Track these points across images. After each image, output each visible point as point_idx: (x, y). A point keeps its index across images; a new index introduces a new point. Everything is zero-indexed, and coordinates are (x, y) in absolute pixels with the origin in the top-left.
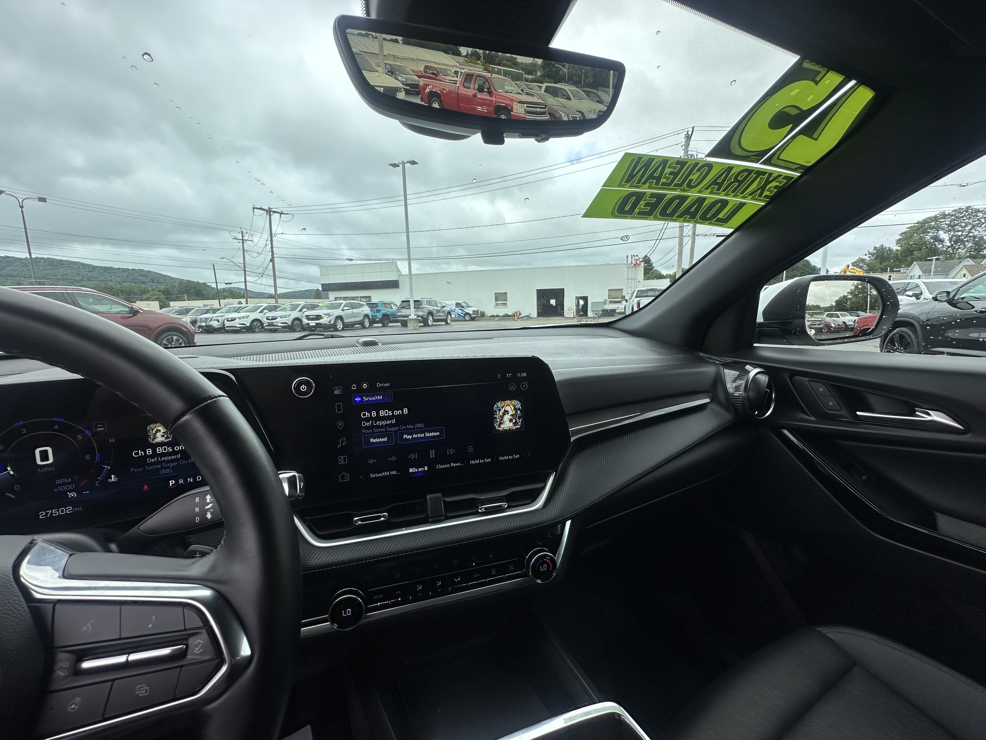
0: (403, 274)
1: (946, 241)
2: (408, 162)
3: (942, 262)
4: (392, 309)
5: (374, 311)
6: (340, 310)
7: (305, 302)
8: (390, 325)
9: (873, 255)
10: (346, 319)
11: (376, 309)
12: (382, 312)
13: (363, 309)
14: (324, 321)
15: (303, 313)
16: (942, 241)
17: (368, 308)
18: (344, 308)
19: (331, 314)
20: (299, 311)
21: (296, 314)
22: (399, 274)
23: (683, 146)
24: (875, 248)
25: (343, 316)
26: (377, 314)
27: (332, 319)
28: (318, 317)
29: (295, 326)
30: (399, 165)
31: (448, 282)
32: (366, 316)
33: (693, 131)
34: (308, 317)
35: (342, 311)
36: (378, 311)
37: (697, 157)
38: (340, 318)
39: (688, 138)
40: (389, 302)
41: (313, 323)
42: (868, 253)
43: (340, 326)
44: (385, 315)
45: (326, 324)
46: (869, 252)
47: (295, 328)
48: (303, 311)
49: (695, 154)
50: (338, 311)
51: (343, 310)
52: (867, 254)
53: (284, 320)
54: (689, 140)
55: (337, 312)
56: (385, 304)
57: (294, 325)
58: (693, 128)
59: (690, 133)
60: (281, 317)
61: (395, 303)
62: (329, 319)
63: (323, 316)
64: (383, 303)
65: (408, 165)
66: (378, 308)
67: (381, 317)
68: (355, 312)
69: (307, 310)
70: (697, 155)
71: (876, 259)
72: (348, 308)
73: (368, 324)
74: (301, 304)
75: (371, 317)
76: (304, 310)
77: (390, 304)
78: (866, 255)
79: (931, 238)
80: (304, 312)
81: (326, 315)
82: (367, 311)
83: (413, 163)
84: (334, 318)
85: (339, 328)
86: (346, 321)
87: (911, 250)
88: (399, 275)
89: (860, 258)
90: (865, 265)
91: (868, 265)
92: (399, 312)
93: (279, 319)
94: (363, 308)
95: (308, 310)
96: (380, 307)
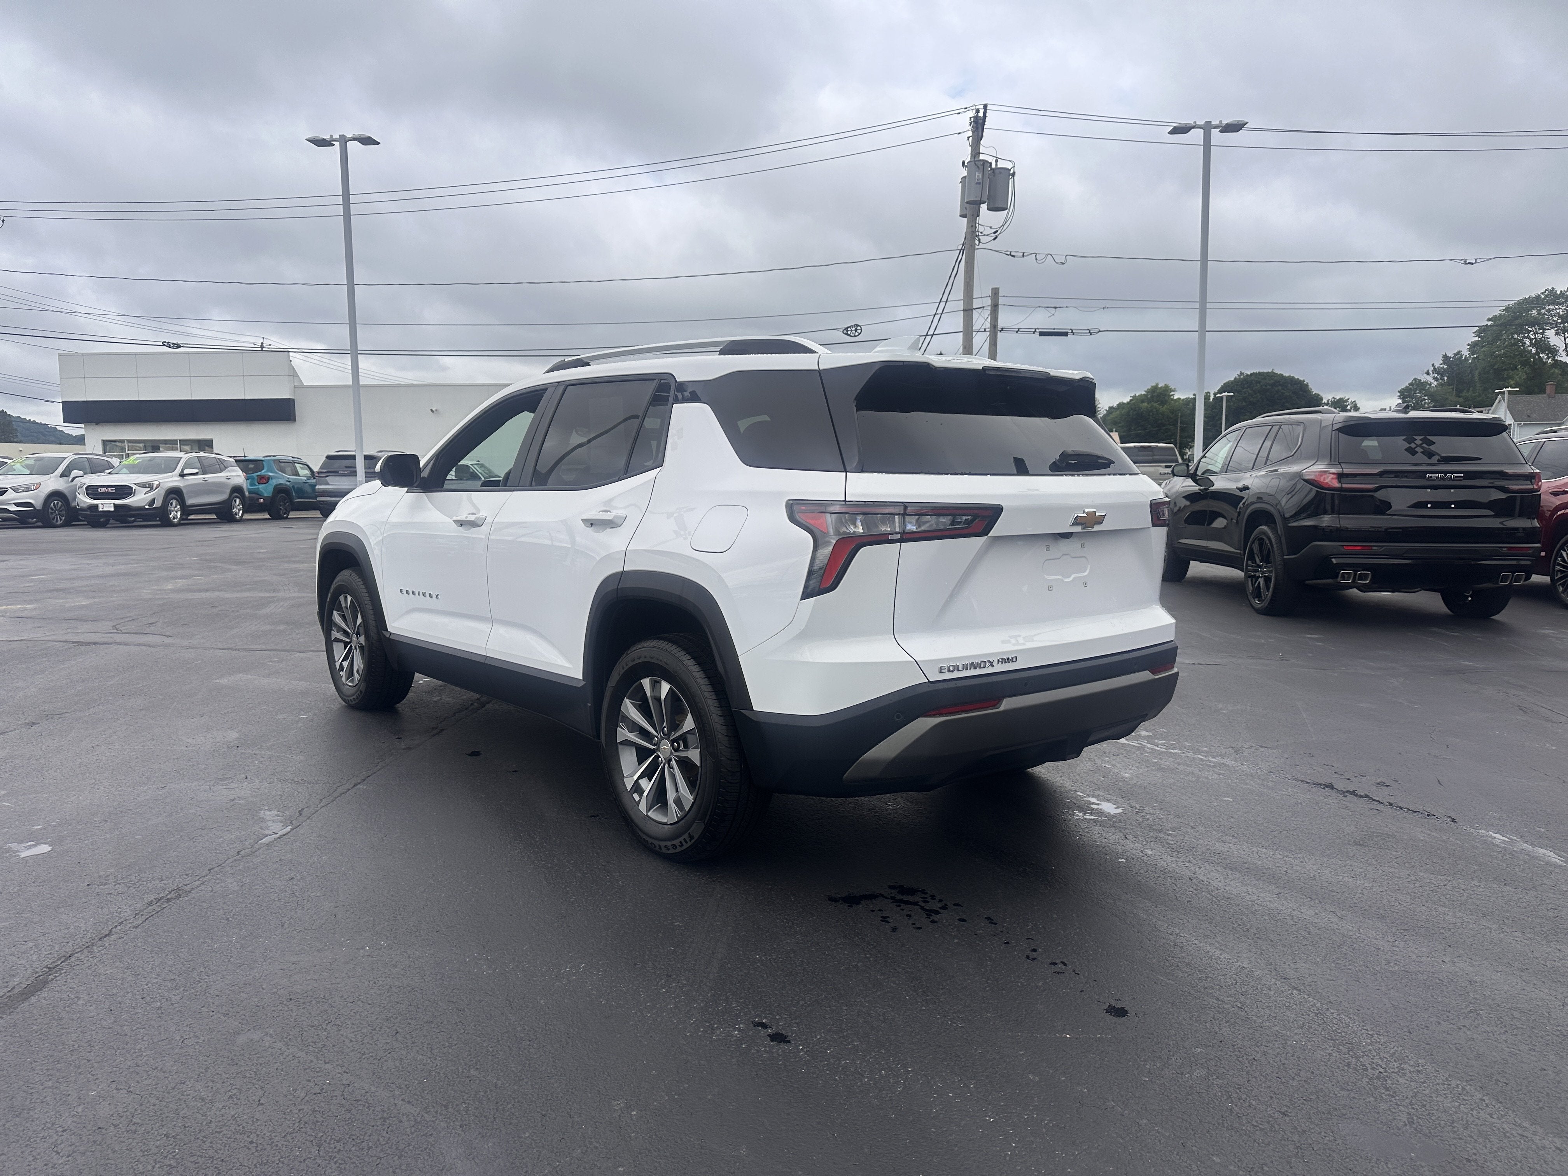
0: (305, 384)
1: (1561, 351)
2: (354, 139)
3: (1549, 397)
4: (299, 475)
5: (253, 478)
6: (175, 476)
7: (76, 454)
8: (292, 515)
9: (1442, 376)
10: (190, 497)
11: (259, 473)
12: (273, 482)
13: (229, 474)
14: (139, 499)
15: (72, 481)
16: (1554, 352)
17: (240, 473)
18: (186, 471)
19: (156, 483)
20: (61, 476)
21: (52, 483)
22: (296, 384)
23: (971, 139)
24: (1446, 358)
25: (184, 491)
26: (261, 486)
27: (158, 496)
28: (124, 491)
29: (52, 513)
30: (333, 143)
31: (432, 410)
32: (237, 490)
33: (985, 113)
34: (93, 491)
35: (179, 478)
36: (264, 480)
37: (996, 165)
38: (175, 493)
39: (978, 124)
40: (290, 458)
41: (107, 506)
42: (1432, 368)
43: (175, 513)
44: (281, 490)
45: (143, 508)
46: (1434, 368)
47: (52, 516)
48: (72, 476)
49: (992, 160)
50: (172, 476)
51: (182, 475)
52: (1431, 372)
53: (25, 497)
54: (980, 130)
55: (171, 480)
56: (281, 464)
57: (50, 510)
58: (985, 107)
59: (981, 114)
60: (15, 490)
61: (304, 460)
62: (151, 496)
63: (134, 487)
64: (274, 460)
65: (352, 146)
66: (263, 472)
67: (270, 495)
68: (210, 480)
69: (81, 473)
70: (997, 161)
71: (1449, 383)
72: (195, 471)
73: (239, 510)
74: (65, 458)
75: (247, 494)
76: (75, 473)
77: (292, 462)
78: (1428, 373)
79: (1532, 345)
80: (75, 478)
81: (143, 485)
82: (239, 478)
83: (368, 141)
84: (163, 493)
85: (174, 518)
86: (190, 502)
87: (1496, 367)
88: (295, 387)
89: (1415, 379)
90: (1426, 398)
91: (1432, 396)
92: (320, 484)
93: (10, 495)
94: (229, 471)
95: (85, 473)
96: (268, 471)
